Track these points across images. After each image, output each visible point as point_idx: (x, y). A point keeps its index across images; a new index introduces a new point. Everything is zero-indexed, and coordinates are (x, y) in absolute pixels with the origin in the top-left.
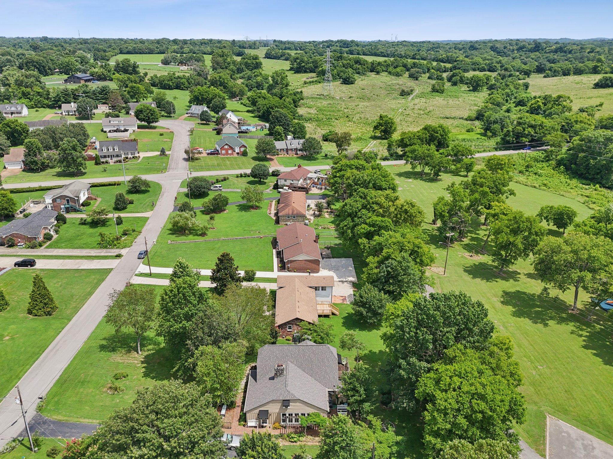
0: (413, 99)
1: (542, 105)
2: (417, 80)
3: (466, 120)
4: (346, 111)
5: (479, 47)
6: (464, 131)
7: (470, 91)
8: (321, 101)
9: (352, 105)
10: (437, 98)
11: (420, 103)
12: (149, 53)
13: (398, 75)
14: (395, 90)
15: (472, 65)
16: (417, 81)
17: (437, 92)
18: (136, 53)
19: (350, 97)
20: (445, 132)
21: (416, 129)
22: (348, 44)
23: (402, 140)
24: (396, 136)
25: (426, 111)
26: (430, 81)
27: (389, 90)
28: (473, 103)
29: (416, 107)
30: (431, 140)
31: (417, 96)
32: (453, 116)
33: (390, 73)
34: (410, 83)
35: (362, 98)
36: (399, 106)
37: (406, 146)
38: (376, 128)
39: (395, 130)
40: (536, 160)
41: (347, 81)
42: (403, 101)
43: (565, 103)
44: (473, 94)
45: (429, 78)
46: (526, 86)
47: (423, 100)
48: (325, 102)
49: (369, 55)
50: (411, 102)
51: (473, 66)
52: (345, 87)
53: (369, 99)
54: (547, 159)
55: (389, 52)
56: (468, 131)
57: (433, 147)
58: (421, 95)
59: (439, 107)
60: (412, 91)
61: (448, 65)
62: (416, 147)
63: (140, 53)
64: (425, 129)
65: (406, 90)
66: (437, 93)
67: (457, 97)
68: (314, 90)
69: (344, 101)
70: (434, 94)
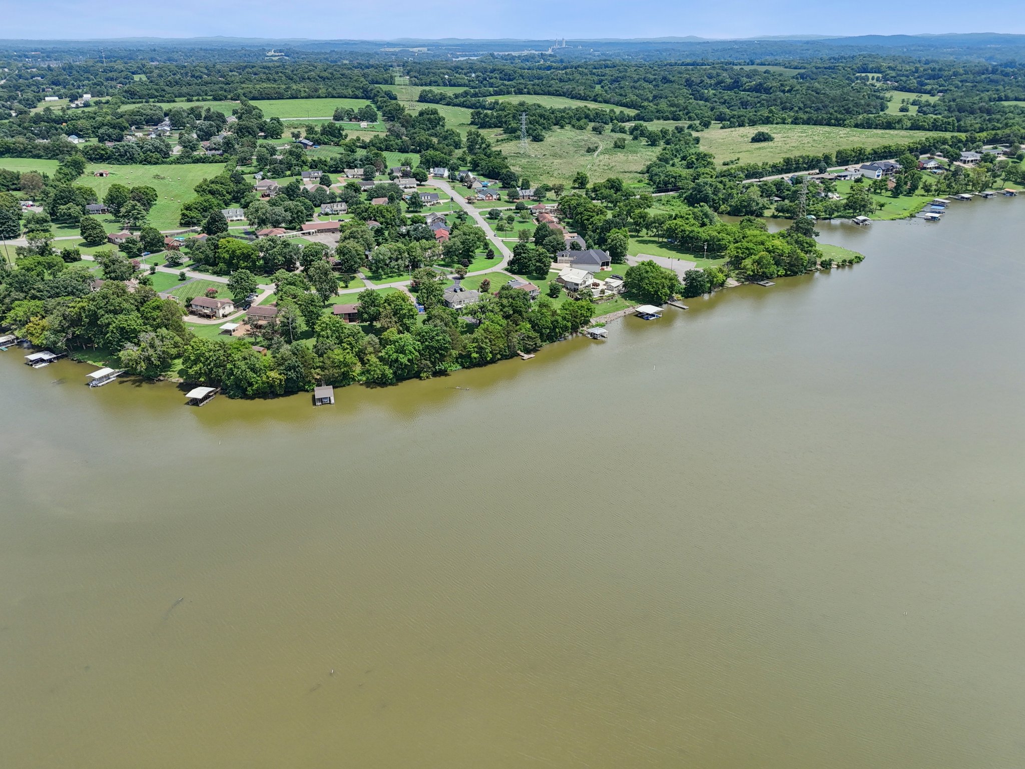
0: (598, 155)
1: (695, 161)
2: (600, 133)
3: (640, 173)
4: (545, 168)
5: (673, 79)
6: (636, 182)
7: (648, 145)
8: (520, 159)
9: (548, 162)
10: (619, 154)
11: (605, 158)
12: (279, 98)
13: (581, 128)
14: (581, 146)
15: (657, 112)
16: (600, 136)
17: (619, 147)
18: (263, 99)
19: (544, 155)
20: (620, 183)
21: (602, 181)
22: (510, 75)
23: (594, 188)
24: (590, 186)
25: (610, 167)
26: (613, 134)
27: (577, 145)
28: (648, 157)
29: (601, 163)
30: (612, 187)
31: (602, 153)
32: (630, 170)
33: (573, 126)
34: (595, 138)
35: (555, 155)
36: (587, 162)
37: (597, 191)
38: (575, 181)
39: (588, 182)
40: (674, 198)
41: (537, 139)
42: (590, 158)
43: (709, 160)
44: (650, 148)
45: (612, 131)
46: (697, 140)
47: (607, 156)
48: (523, 160)
49: (541, 94)
50: (596, 158)
51: (658, 114)
52: (536, 145)
53: (560, 156)
54: (680, 197)
55: (565, 90)
56: (639, 182)
57: (612, 191)
58: (606, 151)
59: (620, 162)
60: (596, 147)
61: (632, 112)
62: (603, 191)
63: (268, 99)
64: (608, 180)
65: (591, 147)
66: (619, 149)
67: (636, 152)
68: (509, 148)
69: (539, 158)
70: (617, 149)
